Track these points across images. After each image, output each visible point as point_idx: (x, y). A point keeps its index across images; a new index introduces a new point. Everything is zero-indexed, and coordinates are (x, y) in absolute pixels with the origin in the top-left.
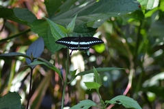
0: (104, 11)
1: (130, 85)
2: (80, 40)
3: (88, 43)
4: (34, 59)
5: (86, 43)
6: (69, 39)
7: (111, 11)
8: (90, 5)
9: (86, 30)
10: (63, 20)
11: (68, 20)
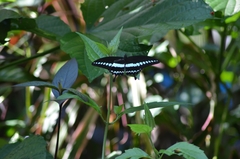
0: (163, 20)
1: (211, 116)
2: (126, 60)
3: (138, 64)
4: (63, 90)
5: (135, 65)
6: (111, 60)
7: (172, 20)
8: (144, 11)
9: (138, 48)
10: (106, 33)
11: (112, 32)
